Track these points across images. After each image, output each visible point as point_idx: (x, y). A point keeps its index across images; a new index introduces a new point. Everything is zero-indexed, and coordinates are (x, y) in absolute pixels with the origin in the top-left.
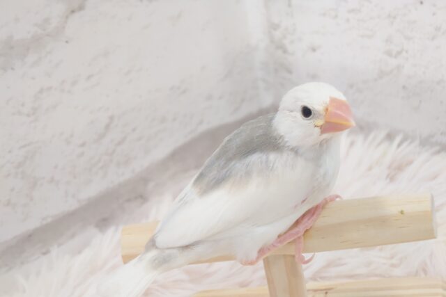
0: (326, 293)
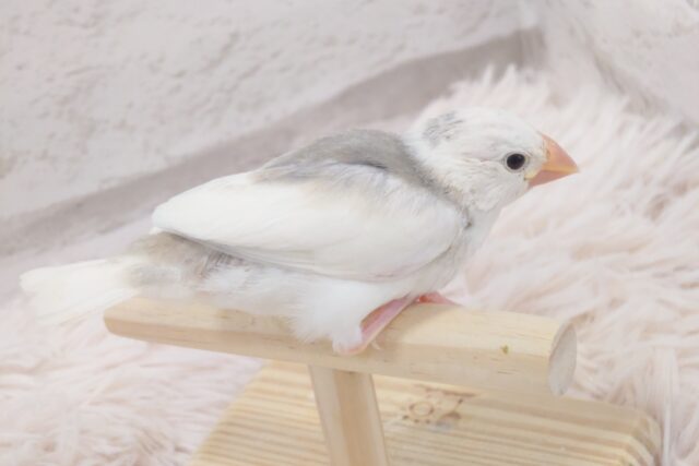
0: (460, 401)
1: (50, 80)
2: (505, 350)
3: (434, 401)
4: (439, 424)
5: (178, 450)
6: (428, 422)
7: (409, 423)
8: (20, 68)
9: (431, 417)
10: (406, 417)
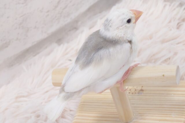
1: (16, 19)
2: (163, 75)
3: (135, 87)
4: (138, 93)
5: (71, 111)
6: (136, 93)
7: (131, 94)
8: (8, 18)
9: (136, 92)
10: (129, 93)
